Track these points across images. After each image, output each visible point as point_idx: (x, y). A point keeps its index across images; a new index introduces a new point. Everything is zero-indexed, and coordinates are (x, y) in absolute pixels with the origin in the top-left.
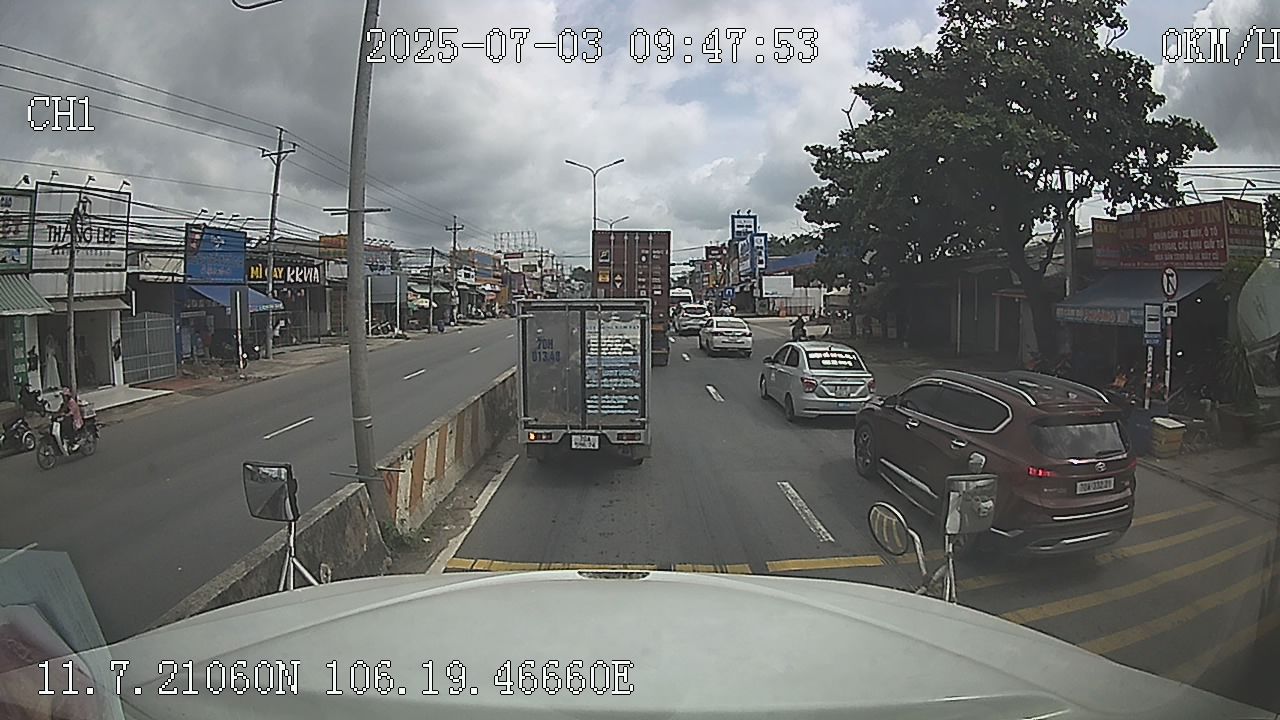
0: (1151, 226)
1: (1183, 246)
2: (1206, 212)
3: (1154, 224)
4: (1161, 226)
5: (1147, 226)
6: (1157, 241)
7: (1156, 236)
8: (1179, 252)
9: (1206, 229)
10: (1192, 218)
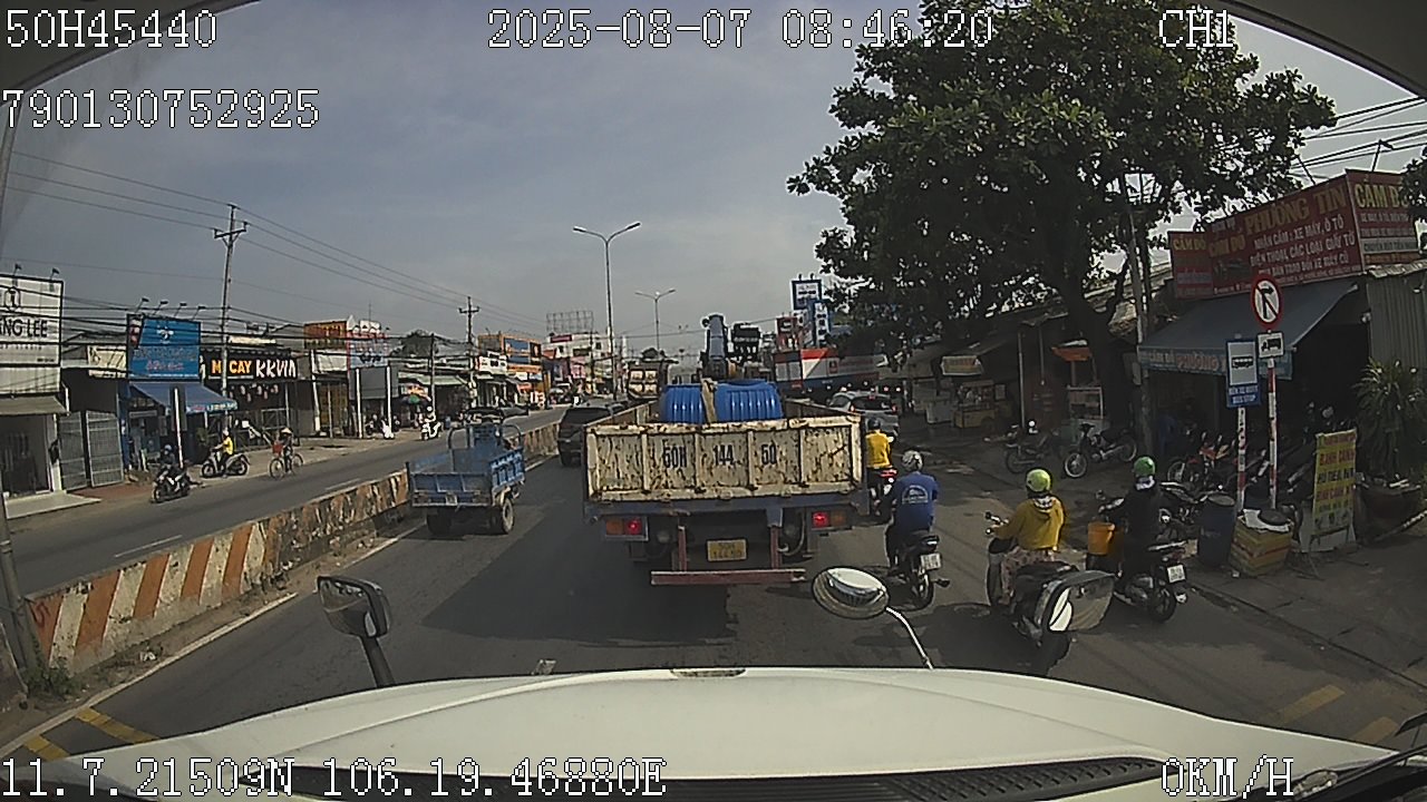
0: (1250, 232)
1: (1297, 251)
2: (1324, 197)
3: (1253, 228)
4: (1264, 229)
5: (1245, 232)
6: (1261, 251)
7: (1258, 244)
8: (1293, 261)
9: (1327, 221)
10: (1306, 209)
